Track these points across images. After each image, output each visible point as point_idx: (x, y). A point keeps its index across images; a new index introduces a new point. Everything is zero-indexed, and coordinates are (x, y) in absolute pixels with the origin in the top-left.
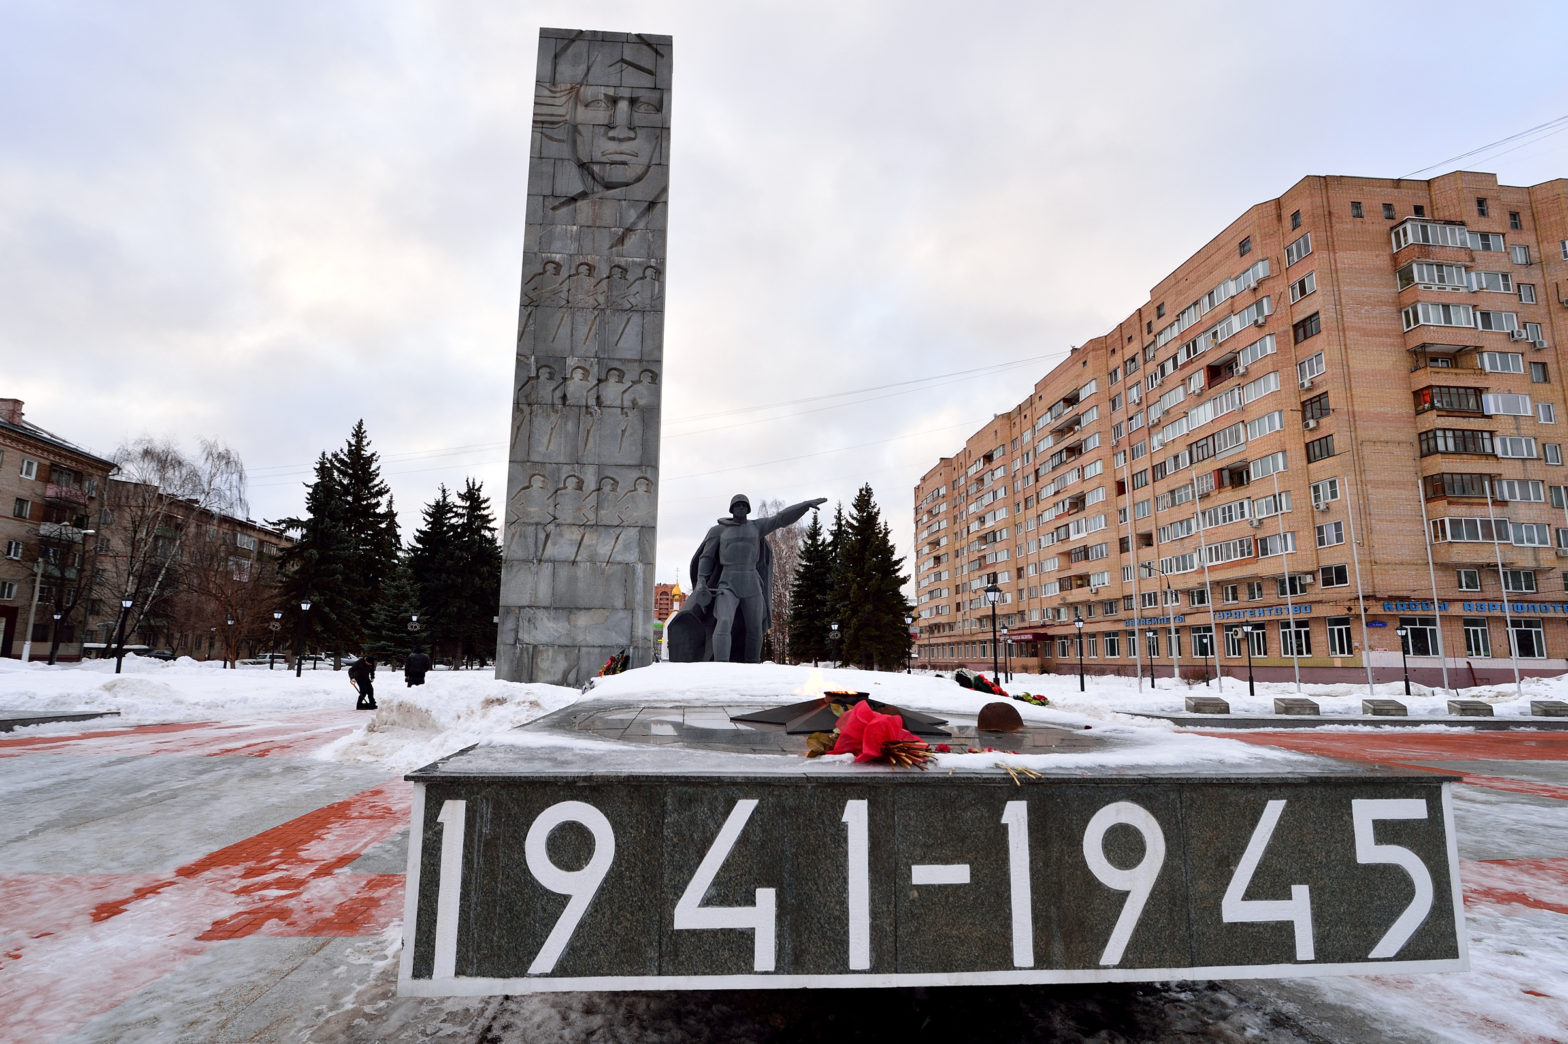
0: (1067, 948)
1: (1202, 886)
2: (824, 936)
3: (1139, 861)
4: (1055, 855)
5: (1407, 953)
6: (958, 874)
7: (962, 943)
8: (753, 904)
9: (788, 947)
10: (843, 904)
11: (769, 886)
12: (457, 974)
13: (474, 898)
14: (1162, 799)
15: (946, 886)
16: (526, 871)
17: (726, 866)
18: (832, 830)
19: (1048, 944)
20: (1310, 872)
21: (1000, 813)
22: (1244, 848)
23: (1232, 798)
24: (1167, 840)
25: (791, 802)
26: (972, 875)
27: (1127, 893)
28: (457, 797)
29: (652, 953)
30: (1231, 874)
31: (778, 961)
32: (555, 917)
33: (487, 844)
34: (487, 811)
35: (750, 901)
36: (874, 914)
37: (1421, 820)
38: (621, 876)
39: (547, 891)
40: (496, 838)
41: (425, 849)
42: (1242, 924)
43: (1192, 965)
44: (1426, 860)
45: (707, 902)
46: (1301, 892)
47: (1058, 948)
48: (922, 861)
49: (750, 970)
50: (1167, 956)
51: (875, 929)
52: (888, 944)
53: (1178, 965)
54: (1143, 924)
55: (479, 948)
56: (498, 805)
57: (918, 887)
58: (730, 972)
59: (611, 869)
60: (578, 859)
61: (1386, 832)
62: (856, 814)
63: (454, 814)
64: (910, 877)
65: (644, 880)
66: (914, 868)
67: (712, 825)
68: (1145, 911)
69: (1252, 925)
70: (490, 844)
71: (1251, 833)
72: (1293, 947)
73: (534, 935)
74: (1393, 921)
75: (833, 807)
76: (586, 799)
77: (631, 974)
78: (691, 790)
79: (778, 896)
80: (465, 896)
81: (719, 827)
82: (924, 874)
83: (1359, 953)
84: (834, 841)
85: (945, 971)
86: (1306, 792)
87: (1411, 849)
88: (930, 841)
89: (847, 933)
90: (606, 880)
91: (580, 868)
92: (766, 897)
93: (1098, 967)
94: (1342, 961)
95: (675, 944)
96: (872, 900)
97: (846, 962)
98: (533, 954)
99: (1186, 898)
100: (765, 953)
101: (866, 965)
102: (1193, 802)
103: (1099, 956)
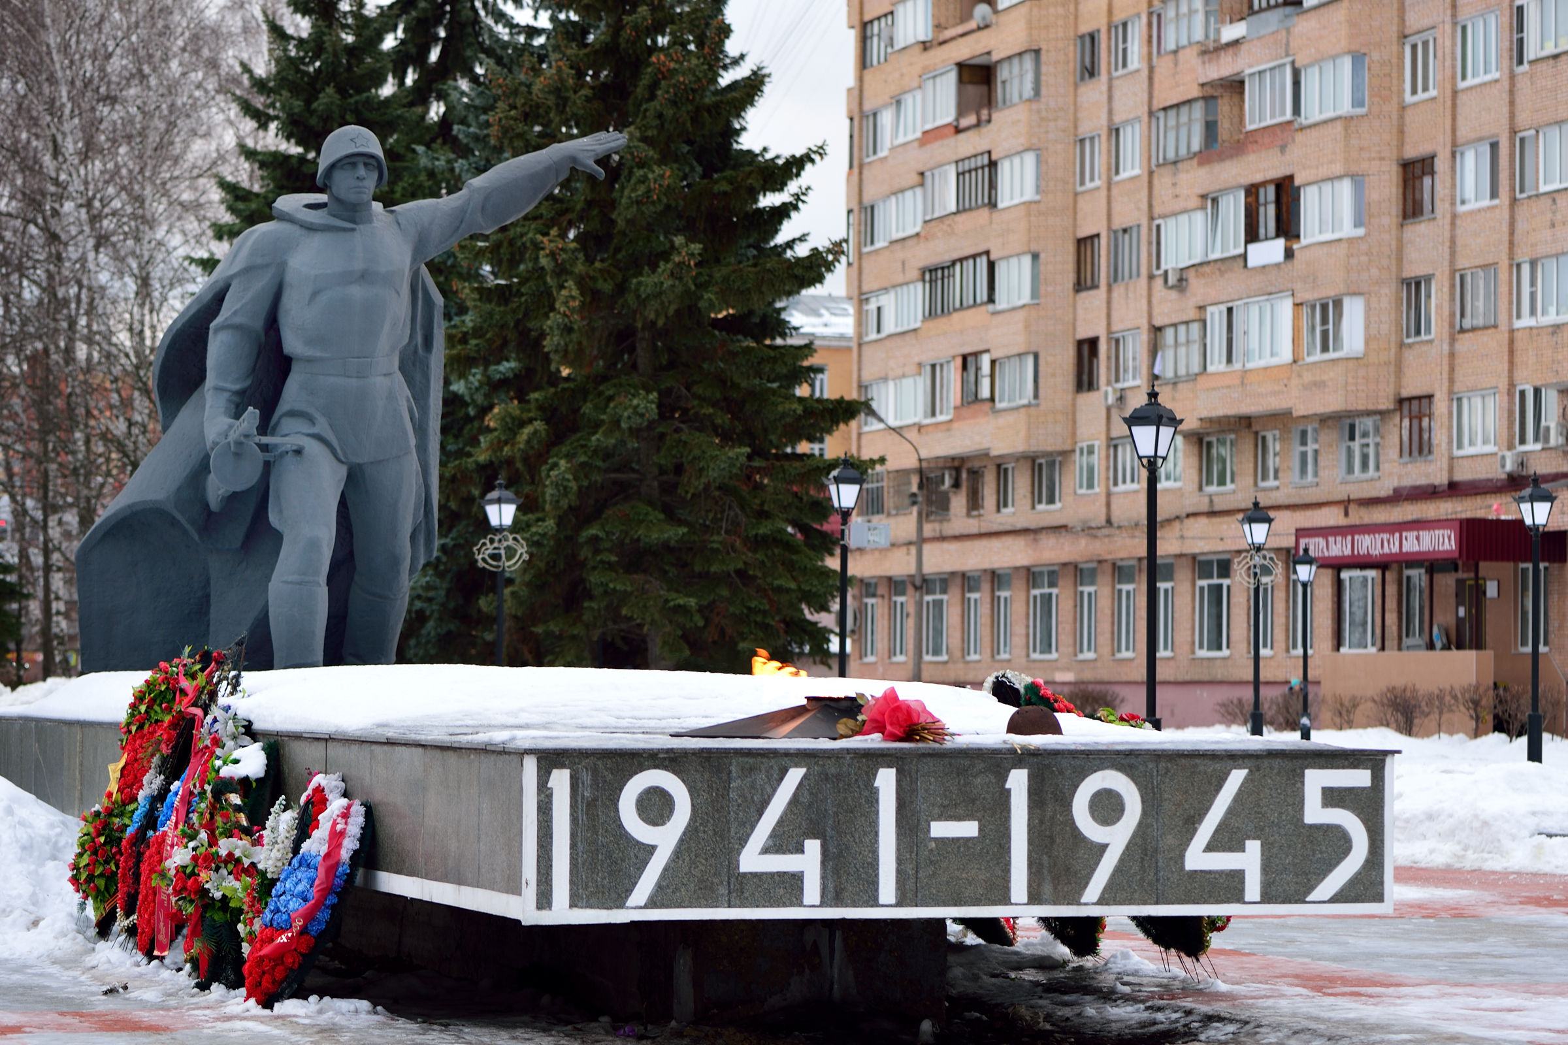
0: (1055, 888)
1: (1170, 840)
2: (859, 877)
3: (1118, 819)
4: (1049, 814)
5: (1340, 897)
6: (968, 829)
7: (970, 884)
8: (802, 852)
9: (831, 886)
10: (875, 852)
11: (816, 838)
12: (571, 906)
13: (580, 848)
14: (1142, 768)
15: (958, 839)
16: (621, 826)
17: (781, 822)
18: (866, 793)
19: (1039, 885)
20: (1262, 830)
21: (1004, 778)
22: (1208, 810)
23: (1201, 768)
24: (1143, 802)
25: (833, 770)
26: (980, 830)
27: (1106, 846)
28: (563, 766)
29: (723, 890)
30: (1195, 830)
31: (822, 897)
32: (645, 863)
33: (588, 805)
34: (587, 777)
35: (800, 850)
36: (900, 861)
37: (1364, 788)
38: (696, 830)
39: (638, 842)
40: (595, 799)
41: (539, 809)
42: (1202, 871)
43: (1157, 903)
44: (1365, 822)
45: (766, 851)
46: (1254, 847)
47: (1047, 889)
48: (940, 818)
49: (800, 904)
50: (1136, 896)
51: (899, 872)
52: (910, 884)
53: (1145, 903)
54: (1119, 870)
55: (587, 887)
56: (595, 772)
57: (935, 839)
58: (784, 905)
59: (689, 825)
60: (662, 816)
61: (1332, 797)
62: (886, 780)
63: (560, 780)
64: (929, 831)
65: (715, 833)
66: (933, 824)
67: (769, 789)
68: (1122, 860)
69: (1210, 872)
70: (591, 804)
71: (1215, 797)
72: (1242, 891)
73: (630, 876)
74: (1330, 871)
75: (867, 774)
76: (666, 768)
77: (707, 906)
78: (751, 761)
79: (822, 846)
80: (573, 846)
81: (775, 790)
82: (941, 829)
83: (1299, 896)
84: (867, 802)
85: (955, 905)
86: (1266, 763)
87: (1353, 812)
88: (946, 803)
89: (877, 875)
90: (684, 833)
91: (663, 824)
92: (813, 847)
93: (1079, 904)
94: (1283, 902)
95: (741, 883)
96: (898, 850)
97: (876, 898)
98: (629, 892)
99: (1156, 850)
100: (812, 890)
101: (893, 901)
102: (1168, 770)
103: (1081, 895)
